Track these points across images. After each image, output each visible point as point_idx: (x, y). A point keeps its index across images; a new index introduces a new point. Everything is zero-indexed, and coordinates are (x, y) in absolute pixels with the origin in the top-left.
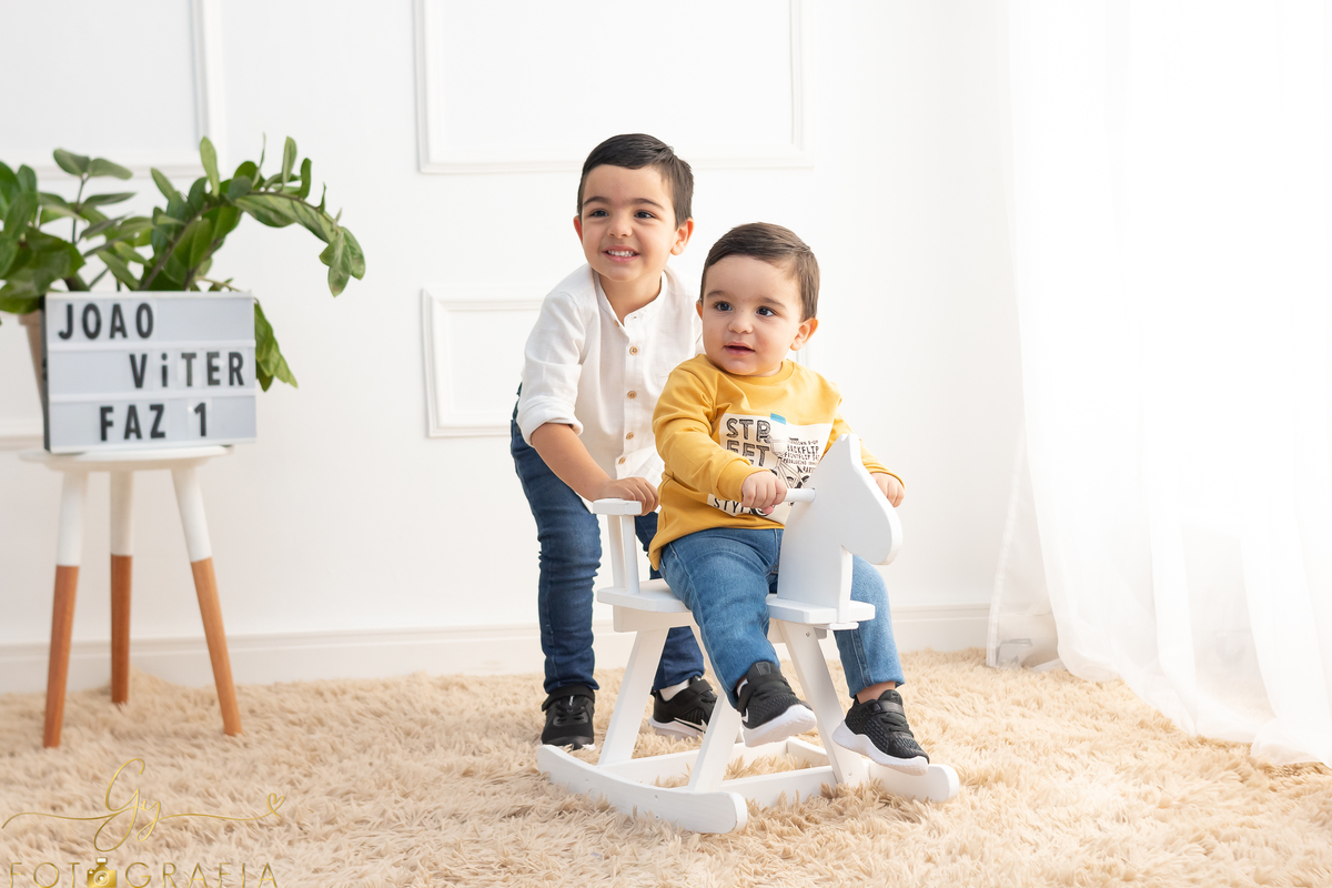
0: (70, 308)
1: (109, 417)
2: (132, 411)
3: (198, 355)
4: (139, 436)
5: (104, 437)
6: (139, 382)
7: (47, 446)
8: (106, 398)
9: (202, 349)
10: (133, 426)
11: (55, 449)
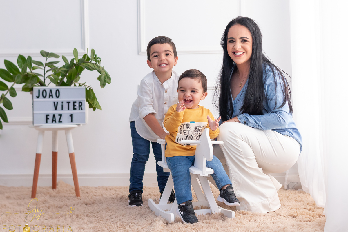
0: (39, 91)
1: (48, 117)
2: (54, 116)
3: (71, 102)
4: (55, 122)
5: (47, 122)
6: (56, 109)
7: (33, 124)
8: (47, 112)
9: (72, 101)
10: (54, 119)
11: (35, 125)
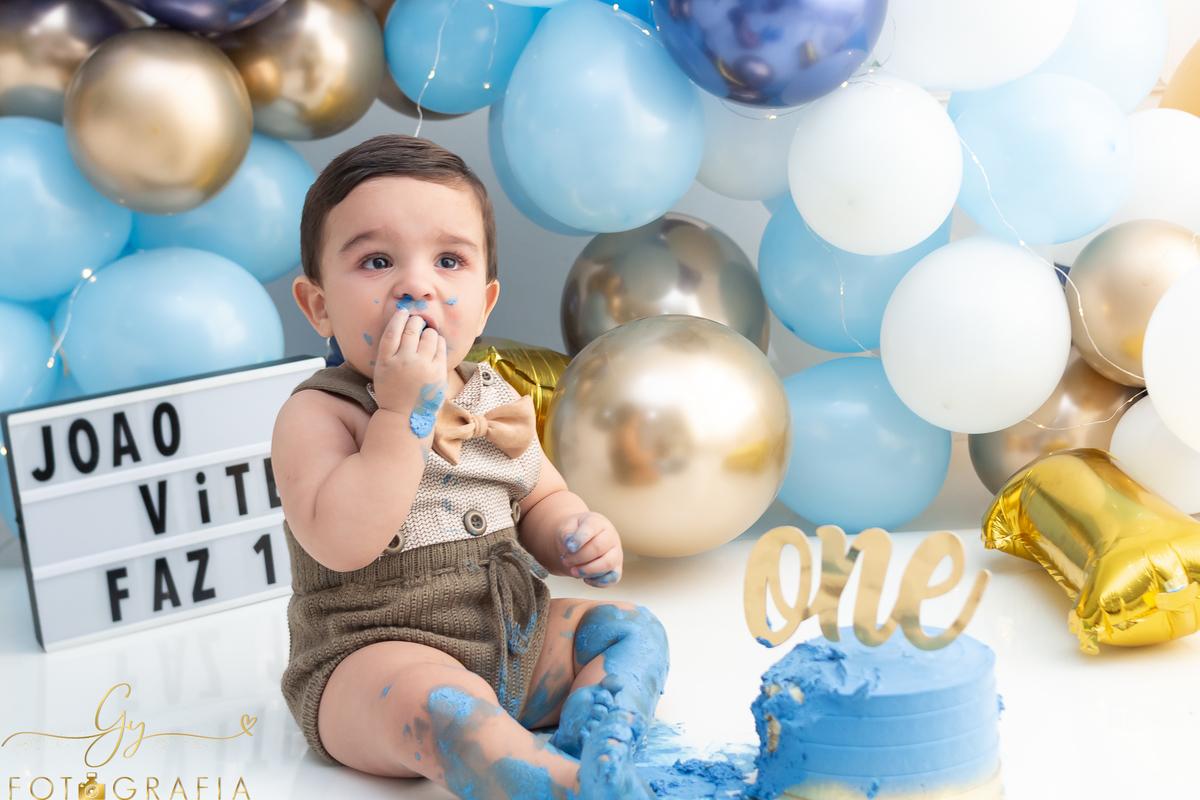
0: (47, 433)
1: (121, 584)
2: (161, 566)
3: (251, 467)
4: (176, 603)
5: (116, 616)
6: (159, 525)
7: (41, 644)
8: (114, 556)
9: (255, 457)
10: (165, 589)
